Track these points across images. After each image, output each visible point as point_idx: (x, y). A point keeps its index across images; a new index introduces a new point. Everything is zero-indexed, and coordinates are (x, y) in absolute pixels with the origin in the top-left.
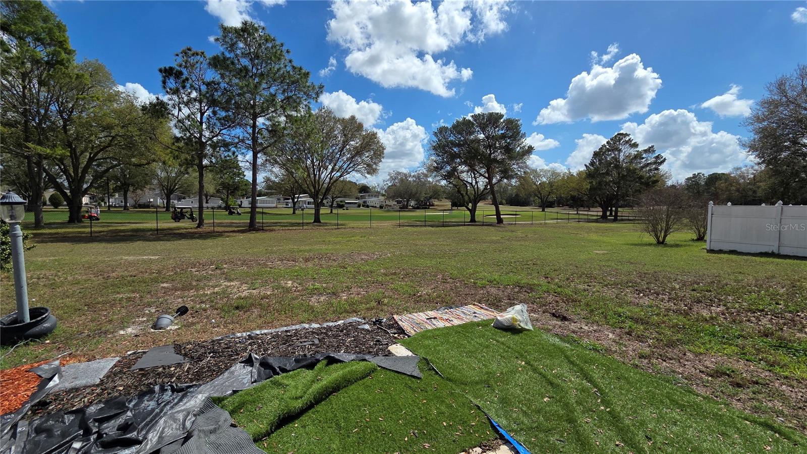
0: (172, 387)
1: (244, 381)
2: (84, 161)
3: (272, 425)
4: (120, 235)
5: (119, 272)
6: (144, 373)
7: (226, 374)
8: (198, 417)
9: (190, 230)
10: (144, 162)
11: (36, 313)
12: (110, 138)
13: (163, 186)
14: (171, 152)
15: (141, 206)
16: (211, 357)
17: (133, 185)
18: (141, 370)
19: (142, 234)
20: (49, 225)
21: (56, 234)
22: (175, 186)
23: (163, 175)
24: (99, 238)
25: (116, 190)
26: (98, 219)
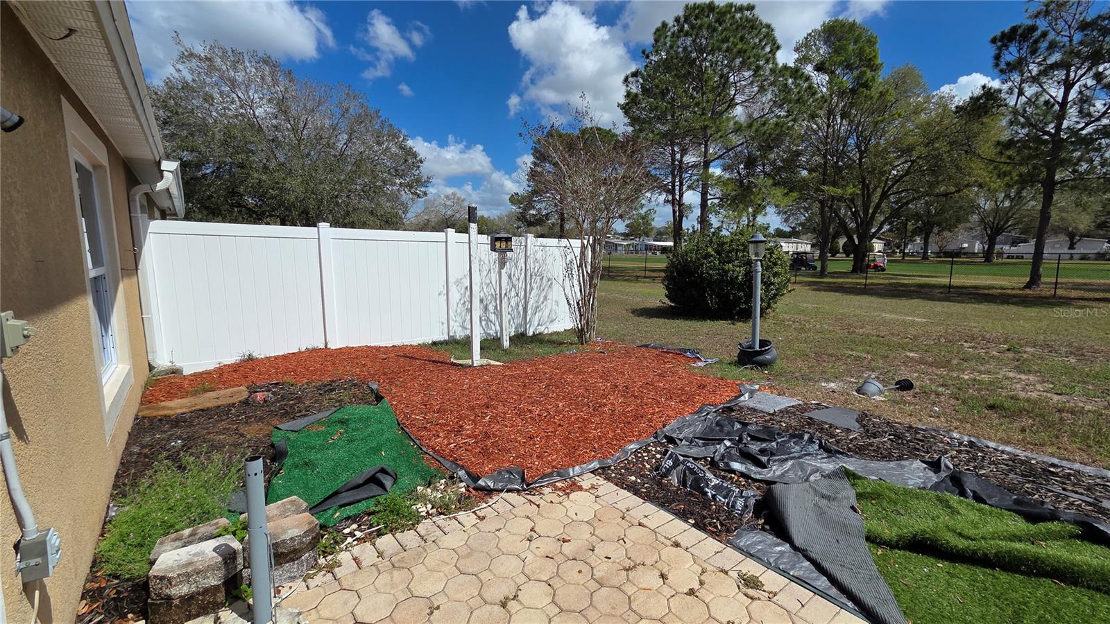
0: (821, 442)
1: (909, 481)
2: (876, 198)
3: (900, 538)
4: (899, 290)
5: (868, 330)
6: (811, 422)
7: (892, 464)
8: (823, 478)
9: (1009, 292)
10: (953, 189)
11: (764, 343)
12: (909, 163)
13: (986, 224)
14: (995, 168)
15: (947, 254)
16: (889, 439)
17: (939, 225)
18: (810, 418)
19: (927, 290)
20: (834, 274)
21: (834, 283)
22: (1007, 221)
23: (988, 206)
24: (871, 291)
25: (916, 232)
26: (883, 270)
